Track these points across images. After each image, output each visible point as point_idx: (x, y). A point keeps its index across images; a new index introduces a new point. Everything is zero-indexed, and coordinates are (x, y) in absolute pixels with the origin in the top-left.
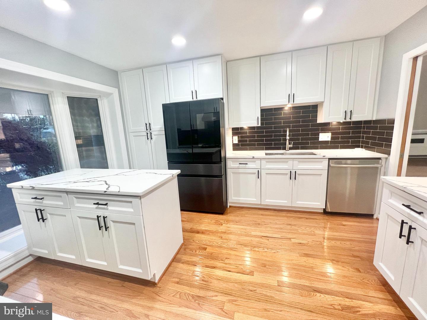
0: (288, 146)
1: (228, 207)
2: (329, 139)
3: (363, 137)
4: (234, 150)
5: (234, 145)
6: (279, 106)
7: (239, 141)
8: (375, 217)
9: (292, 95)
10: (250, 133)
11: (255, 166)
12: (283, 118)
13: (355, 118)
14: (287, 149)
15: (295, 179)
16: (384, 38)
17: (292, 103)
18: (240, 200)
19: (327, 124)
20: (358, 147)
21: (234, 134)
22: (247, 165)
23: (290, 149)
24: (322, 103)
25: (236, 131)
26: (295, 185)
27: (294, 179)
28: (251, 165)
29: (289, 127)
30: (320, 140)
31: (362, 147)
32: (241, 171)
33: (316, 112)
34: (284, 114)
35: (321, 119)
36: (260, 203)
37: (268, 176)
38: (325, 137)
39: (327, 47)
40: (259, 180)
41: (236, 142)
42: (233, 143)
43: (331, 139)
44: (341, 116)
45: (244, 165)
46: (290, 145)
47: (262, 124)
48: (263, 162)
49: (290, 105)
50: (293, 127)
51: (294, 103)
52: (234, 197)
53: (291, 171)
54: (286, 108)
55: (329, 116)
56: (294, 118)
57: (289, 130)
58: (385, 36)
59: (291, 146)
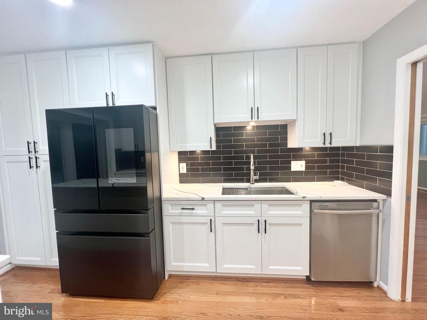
0: (253, 177)
1: (166, 278)
2: (303, 169)
3: (343, 167)
4: (181, 182)
5: (181, 175)
6: (240, 124)
7: (188, 170)
8: (375, 284)
9: (256, 108)
10: (202, 159)
11: (206, 212)
12: (245, 140)
13: (336, 143)
14: (252, 182)
15: (266, 233)
16: (362, 45)
17: (256, 119)
18: (183, 266)
19: (300, 149)
20: (338, 179)
21: (180, 160)
22: (193, 211)
23: (256, 181)
24: (294, 121)
25: (183, 156)
26: (265, 239)
27: (264, 232)
28: (200, 211)
29: (253, 152)
30: (292, 169)
31: (343, 180)
32: (184, 219)
33: (286, 133)
34: (247, 135)
35: (292, 143)
36: (215, 271)
37: (226, 227)
38: (298, 166)
39: (297, 49)
40: (212, 234)
41: (184, 170)
42: (179, 172)
43: (306, 169)
44: (319, 140)
45: (190, 211)
46: (255, 177)
47: (217, 147)
48: (218, 205)
49: (253, 124)
50: (259, 151)
51: (259, 120)
52: (174, 262)
53: (259, 220)
54: (249, 128)
55: (304, 139)
56: (258, 140)
57: (253, 155)
58: (363, 42)
59: (257, 177)
